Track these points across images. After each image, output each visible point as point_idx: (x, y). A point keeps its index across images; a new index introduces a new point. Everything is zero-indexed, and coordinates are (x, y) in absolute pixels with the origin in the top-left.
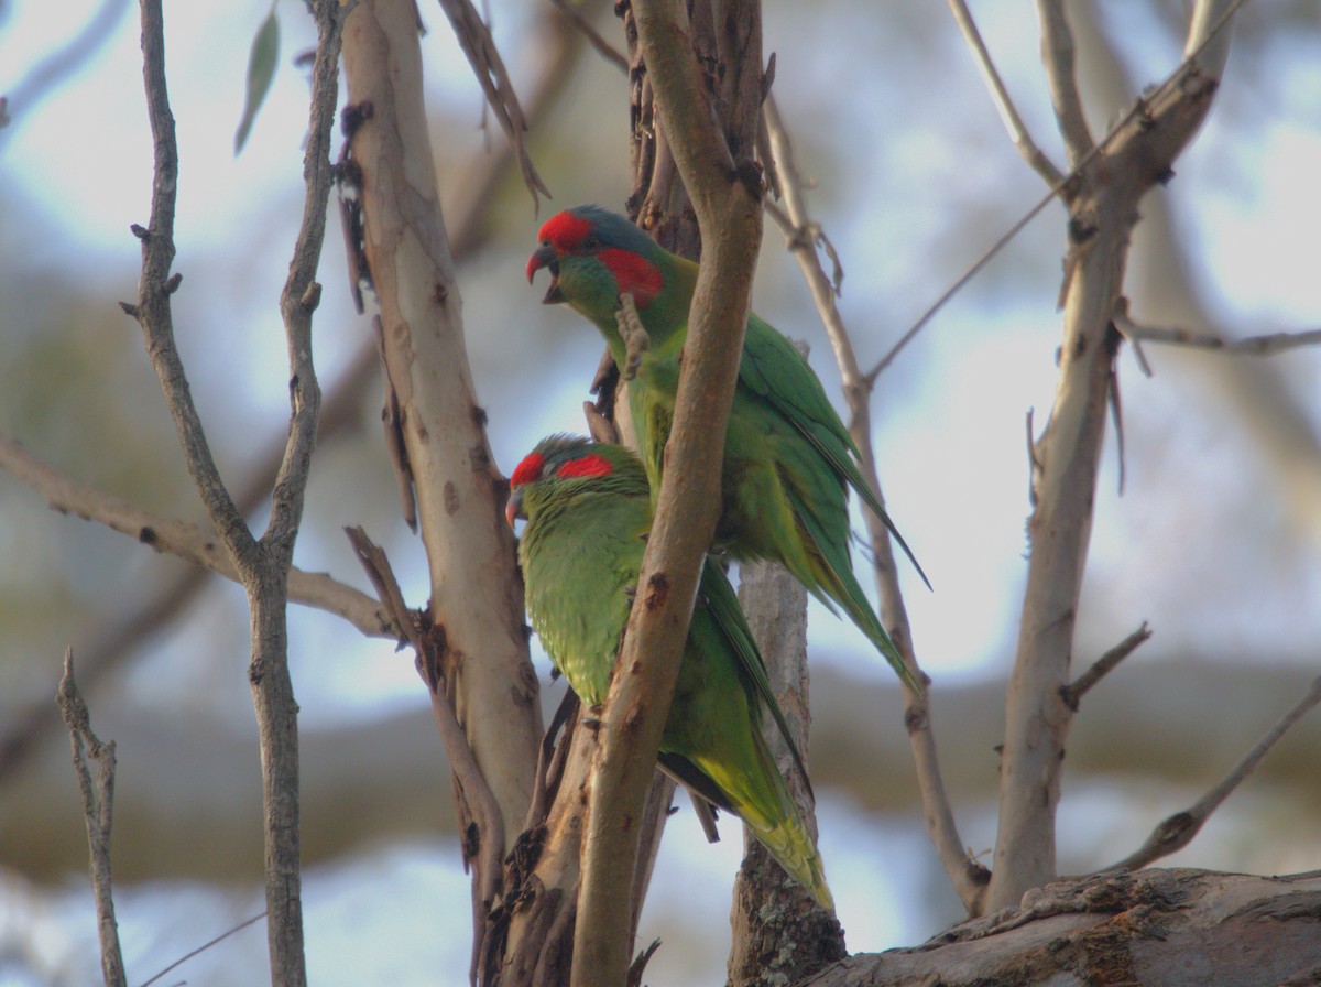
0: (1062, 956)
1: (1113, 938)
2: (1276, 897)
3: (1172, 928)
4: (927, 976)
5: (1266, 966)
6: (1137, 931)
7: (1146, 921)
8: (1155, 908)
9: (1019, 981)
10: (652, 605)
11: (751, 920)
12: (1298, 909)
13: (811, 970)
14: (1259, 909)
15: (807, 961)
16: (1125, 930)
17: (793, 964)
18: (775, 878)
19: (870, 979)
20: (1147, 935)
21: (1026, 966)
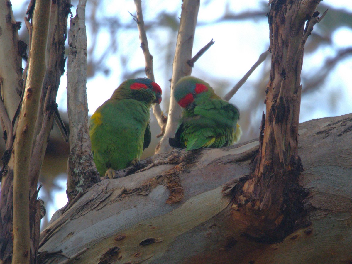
0: (160, 180)
1: (174, 174)
2: (223, 157)
3: (192, 169)
4: (122, 187)
5: (220, 179)
6: (182, 171)
7: (184, 167)
8: (187, 163)
9: (147, 188)
10: (28, 97)
11: (72, 172)
12: (229, 160)
13: (89, 187)
14: (218, 161)
15: (88, 184)
16: (178, 171)
17: (84, 185)
18: (78, 160)
19: (106, 189)
20: (184, 172)
21: (149, 184)
